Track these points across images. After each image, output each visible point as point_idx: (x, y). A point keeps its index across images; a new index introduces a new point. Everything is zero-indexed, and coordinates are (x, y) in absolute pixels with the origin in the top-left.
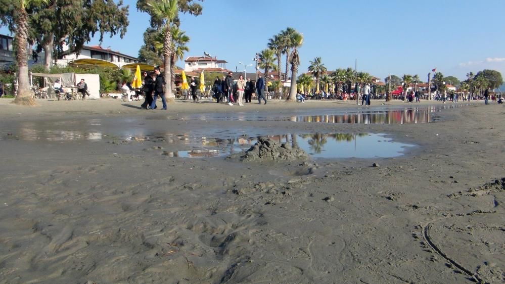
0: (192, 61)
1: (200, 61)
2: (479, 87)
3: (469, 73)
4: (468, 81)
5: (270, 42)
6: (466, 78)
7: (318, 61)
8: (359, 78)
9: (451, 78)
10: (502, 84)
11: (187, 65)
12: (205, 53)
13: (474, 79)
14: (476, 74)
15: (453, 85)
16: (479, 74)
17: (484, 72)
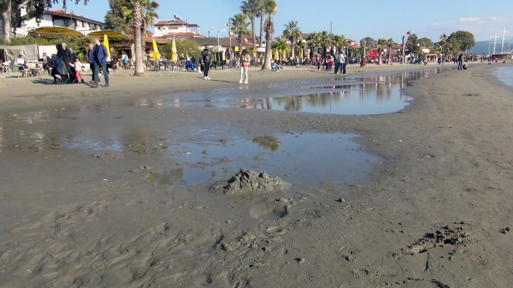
0: (161, 25)
1: (170, 25)
2: (451, 49)
3: (443, 35)
4: (441, 43)
5: (243, 5)
6: (440, 40)
7: (292, 25)
8: (334, 41)
9: (425, 40)
10: (473, 46)
11: (156, 29)
12: (175, 16)
13: (448, 41)
14: (450, 35)
15: (427, 47)
16: (452, 36)
17: (457, 33)
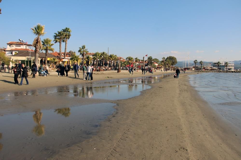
0: (11, 44)
1: (16, 44)
2: (167, 64)
3: (163, 58)
4: (163, 61)
6: (162, 60)
7: (84, 47)
8: (110, 58)
9: (156, 59)
10: (177, 63)
11: (8, 46)
12: (19, 40)
13: (166, 60)
15: (157, 63)
16: (167, 58)
17: (169, 57)
